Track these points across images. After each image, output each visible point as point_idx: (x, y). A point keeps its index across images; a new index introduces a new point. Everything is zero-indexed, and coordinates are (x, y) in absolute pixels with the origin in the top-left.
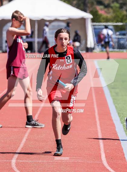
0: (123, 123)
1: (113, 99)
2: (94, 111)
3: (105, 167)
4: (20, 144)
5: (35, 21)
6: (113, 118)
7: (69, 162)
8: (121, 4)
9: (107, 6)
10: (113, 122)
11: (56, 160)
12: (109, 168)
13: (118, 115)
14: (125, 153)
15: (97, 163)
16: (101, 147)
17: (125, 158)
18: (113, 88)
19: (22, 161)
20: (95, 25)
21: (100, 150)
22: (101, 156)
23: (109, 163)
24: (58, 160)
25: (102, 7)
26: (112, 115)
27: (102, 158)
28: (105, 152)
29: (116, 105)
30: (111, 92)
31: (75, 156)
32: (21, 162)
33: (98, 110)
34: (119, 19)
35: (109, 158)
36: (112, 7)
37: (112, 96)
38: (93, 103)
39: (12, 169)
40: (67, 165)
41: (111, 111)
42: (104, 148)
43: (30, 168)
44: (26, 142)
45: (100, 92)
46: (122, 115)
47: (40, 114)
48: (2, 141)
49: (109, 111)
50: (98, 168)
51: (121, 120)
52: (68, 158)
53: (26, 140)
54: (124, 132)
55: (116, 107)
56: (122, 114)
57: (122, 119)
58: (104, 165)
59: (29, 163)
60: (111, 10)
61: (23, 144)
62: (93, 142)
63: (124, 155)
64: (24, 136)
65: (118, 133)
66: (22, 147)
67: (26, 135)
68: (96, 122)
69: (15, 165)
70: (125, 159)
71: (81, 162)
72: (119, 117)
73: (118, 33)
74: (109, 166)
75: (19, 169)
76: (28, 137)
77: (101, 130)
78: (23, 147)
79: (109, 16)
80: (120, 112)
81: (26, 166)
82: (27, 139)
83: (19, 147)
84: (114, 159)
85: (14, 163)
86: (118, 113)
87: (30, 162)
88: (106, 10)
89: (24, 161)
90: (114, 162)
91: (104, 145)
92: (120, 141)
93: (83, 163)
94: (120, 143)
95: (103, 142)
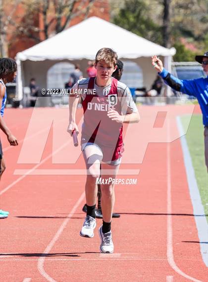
0: (205, 203)
1: (196, 170)
2: (166, 187)
3: (170, 267)
4: (54, 235)
7: (121, 261)
9: (198, 39)
10: (191, 202)
11: (101, 258)
12: (175, 267)
13: (198, 193)
15: (160, 261)
16: (168, 237)
17: (200, 252)
18: (197, 155)
19: (54, 260)
20: (179, 66)
21: (166, 242)
22: (166, 251)
23: (177, 261)
24: (104, 258)
25: (191, 40)
27: (168, 256)
28: (174, 245)
29: (198, 178)
30: (193, 160)
31: (130, 252)
32: (52, 261)
33: (172, 186)
35: (178, 253)
36: (204, 39)
37: (194, 166)
38: (166, 176)
39: (37, 271)
40: (116, 265)
43: (63, 270)
44: (62, 233)
45: (179, 161)
46: (205, 193)
48: (30, 232)
50: (160, 268)
51: (202, 199)
52: (119, 254)
55: (198, 182)
57: (204, 198)
58: (168, 264)
59: (63, 262)
60: (203, 45)
61: (58, 236)
62: (158, 232)
64: (61, 224)
66: (56, 240)
68: (166, 203)
69: (43, 265)
70: (201, 254)
71: (137, 260)
72: (201, 195)
74: (177, 265)
75: (46, 271)
76: (66, 226)
78: (58, 240)
80: (202, 188)
81: (57, 267)
82: (65, 229)
83: (52, 240)
84: (185, 255)
85: (41, 263)
86: (200, 190)
87: (65, 261)
88: (196, 43)
89: (56, 260)
90: (184, 259)
91: (174, 236)
92: (196, 229)
93: (140, 261)
94: (197, 232)
95: (173, 232)
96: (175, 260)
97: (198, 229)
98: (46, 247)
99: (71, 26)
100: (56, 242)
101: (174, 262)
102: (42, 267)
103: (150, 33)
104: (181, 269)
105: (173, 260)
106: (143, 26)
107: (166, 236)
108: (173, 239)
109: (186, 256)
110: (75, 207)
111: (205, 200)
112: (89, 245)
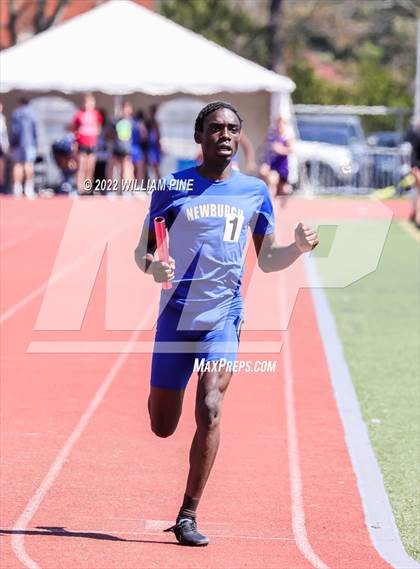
0: (370, 418)
1: (346, 345)
3: (300, 555)
4: (43, 477)
5: (113, 96)
6: (339, 405)
8: (387, 48)
9: (343, 55)
10: (338, 415)
11: (149, 531)
12: (312, 557)
13: (354, 394)
14: (366, 512)
15: (279, 541)
16: (293, 491)
17: (365, 526)
18: (346, 311)
20: (304, 114)
21: (289, 501)
22: (290, 520)
23: (315, 543)
24: (154, 531)
25: (327, 57)
26: (338, 395)
27: (294, 526)
28: (306, 509)
29: (353, 363)
30: (338, 321)
31: (211, 519)
33: (295, 378)
34: (378, 96)
35: (317, 526)
36: (357, 59)
39: (11, 554)
41: (335, 383)
42: (303, 495)
43: (67, 554)
44: (61, 472)
46: (368, 396)
47: (113, 386)
49: (329, 380)
50: (278, 556)
51: (362, 410)
53: (64, 466)
54: (370, 446)
55: (351, 369)
56: (369, 392)
57: (367, 408)
58: (297, 548)
60: (353, 67)
61: (52, 479)
62: (270, 477)
63: (363, 517)
64: (57, 453)
65: (350, 451)
66: (48, 488)
67: (65, 451)
68: (284, 414)
69: (23, 542)
70: (366, 530)
71: (228, 539)
72: (359, 400)
73: (373, 140)
74: (316, 553)
75: (31, 555)
76: (68, 458)
77: (300, 439)
78: (52, 487)
79: (349, 84)
80: (361, 385)
81: (54, 547)
82: (66, 463)
83: (39, 487)
84: (332, 530)
86: (358, 390)
88: (338, 65)
90: (331, 539)
91: (305, 487)
92: (354, 475)
93: (234, 539)
94: (355, 482)
95: (303, 478)
96: (311, 540)
97: (358, 476)
98: (28, 502)
99: (68, 18)
100: (49, 492)
101: (309, 546)
102: (21, 545)
103: (241, 40)
104: (324, 562)
105: (305, 539)
106: (225, 25)
107: (288, 488)
108: (304, 494)
109: (334, 534)
110: (86, 417)
111: (368, 411)
112: (120, 501)
